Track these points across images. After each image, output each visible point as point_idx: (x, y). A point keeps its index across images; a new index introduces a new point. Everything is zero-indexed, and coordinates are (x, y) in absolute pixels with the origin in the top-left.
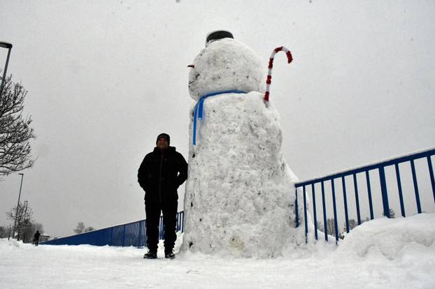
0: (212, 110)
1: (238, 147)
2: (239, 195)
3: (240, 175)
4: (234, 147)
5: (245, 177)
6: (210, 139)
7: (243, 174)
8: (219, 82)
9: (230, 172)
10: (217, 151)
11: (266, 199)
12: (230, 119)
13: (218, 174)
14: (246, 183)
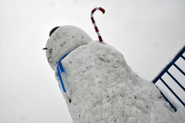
0: (69, 62)
1: (99, 74)
4: (97, 76)
5: (117, 91)
6: (76, 81)
8: (66, 46)
10: (85, 86)
11: (143, 99)
12: (84, 61)
13: (95, 100)
14: (121, 95)
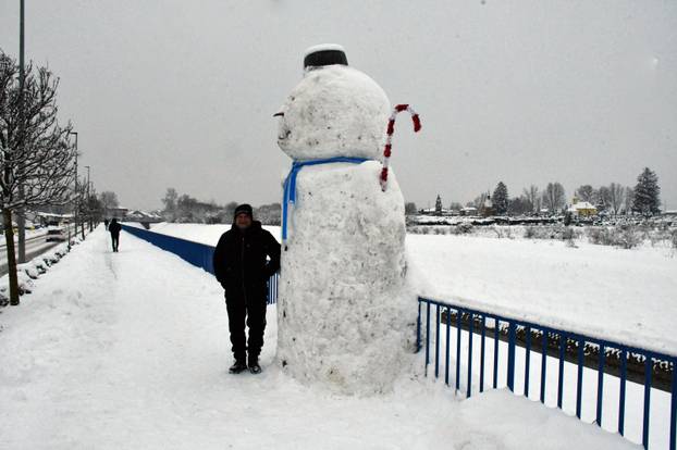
0: (307, 191)
1: (341, 250)
2: (340, 317)
3: (342, 291)
4: (336, 250)
5: (348, 294)
6: (305, 233)
7: (346, 289)
8: (317, 148)
9: (330, 285)
10: (314, 253)
11: (376, 323)
12: (331, 210)
13: (315, 285)
